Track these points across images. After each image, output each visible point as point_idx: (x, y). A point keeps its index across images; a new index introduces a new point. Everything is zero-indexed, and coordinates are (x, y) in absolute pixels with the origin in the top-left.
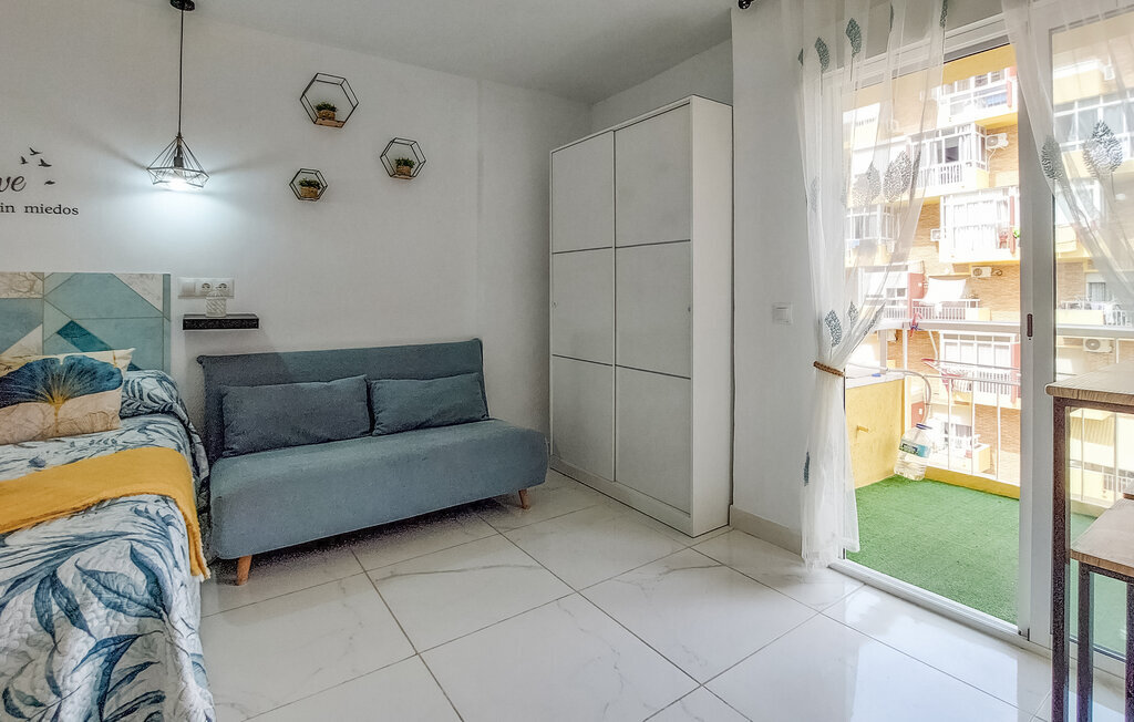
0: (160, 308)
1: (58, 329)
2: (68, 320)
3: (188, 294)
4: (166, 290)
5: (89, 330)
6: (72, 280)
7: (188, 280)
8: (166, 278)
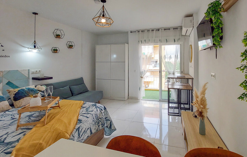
0: (28, 77)
1: (6, 83)
2: (8, 81)
3: (33, 73)
4: (29, 73)
5: (13, 83)
6: (9, 72)
7: (33, 70)
8: (29, 70)
